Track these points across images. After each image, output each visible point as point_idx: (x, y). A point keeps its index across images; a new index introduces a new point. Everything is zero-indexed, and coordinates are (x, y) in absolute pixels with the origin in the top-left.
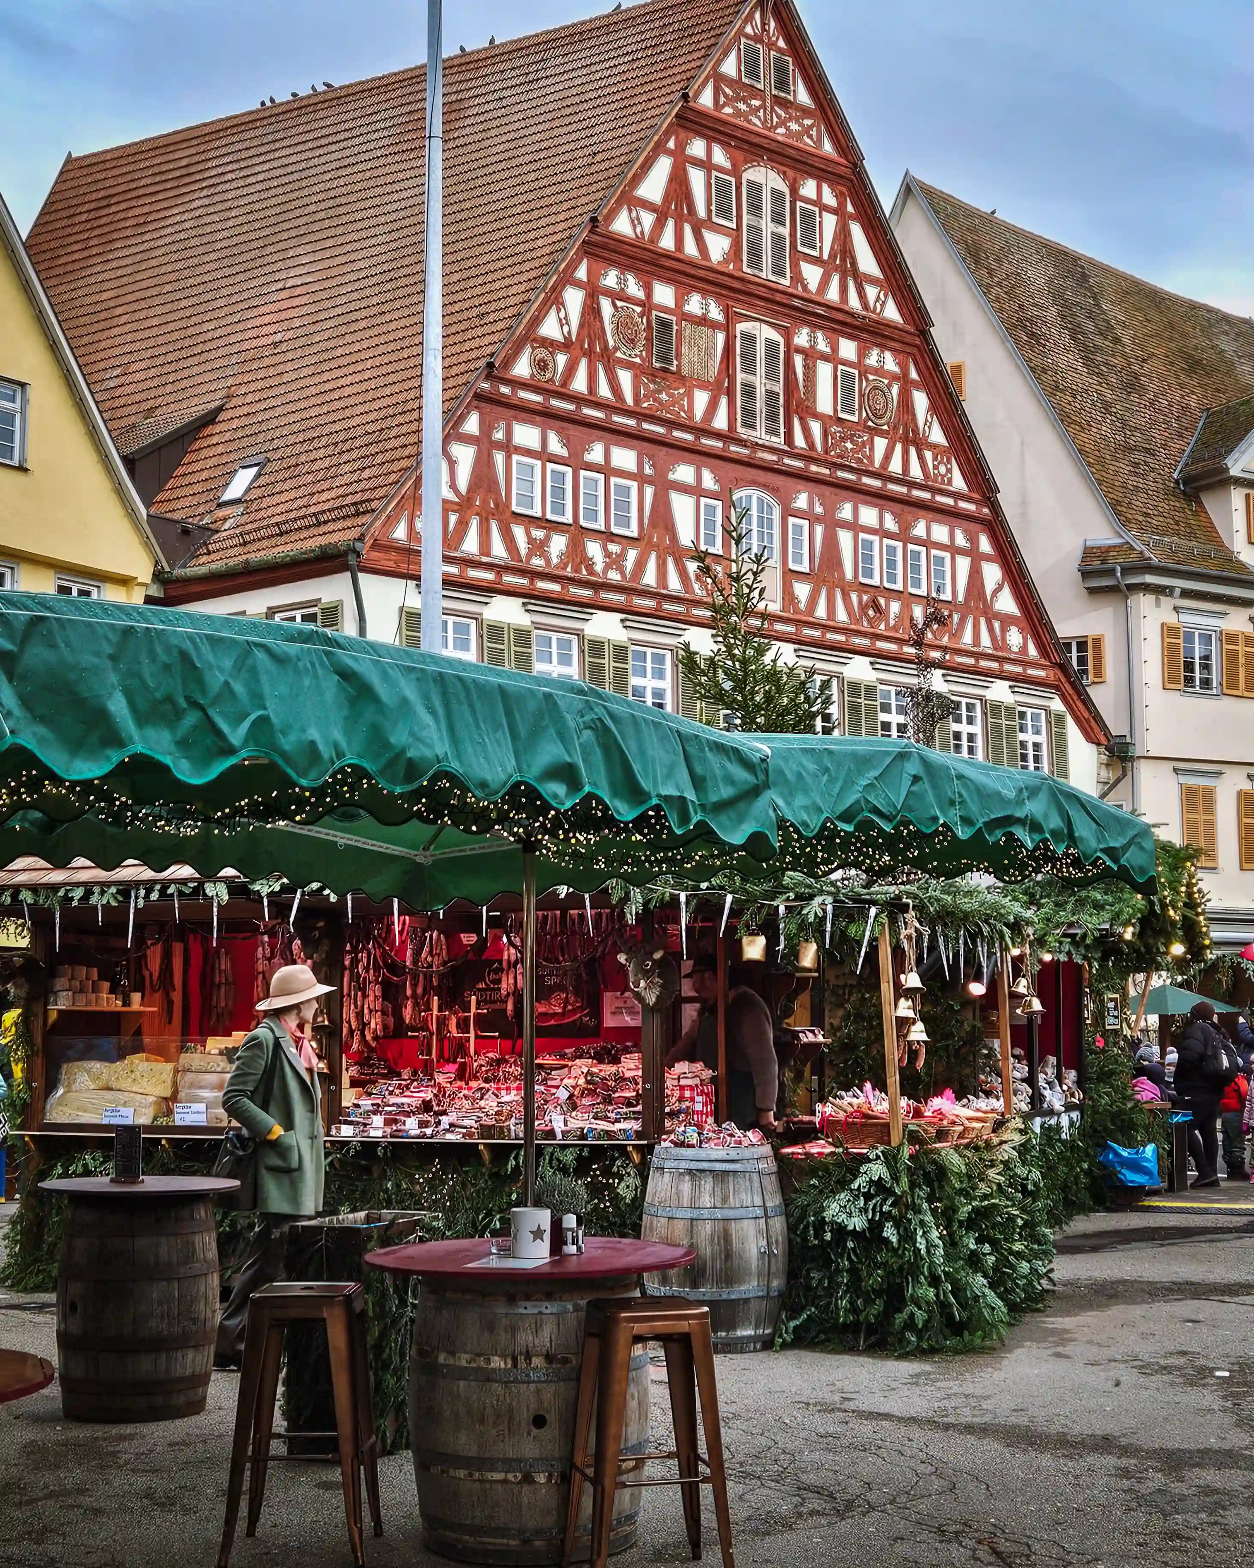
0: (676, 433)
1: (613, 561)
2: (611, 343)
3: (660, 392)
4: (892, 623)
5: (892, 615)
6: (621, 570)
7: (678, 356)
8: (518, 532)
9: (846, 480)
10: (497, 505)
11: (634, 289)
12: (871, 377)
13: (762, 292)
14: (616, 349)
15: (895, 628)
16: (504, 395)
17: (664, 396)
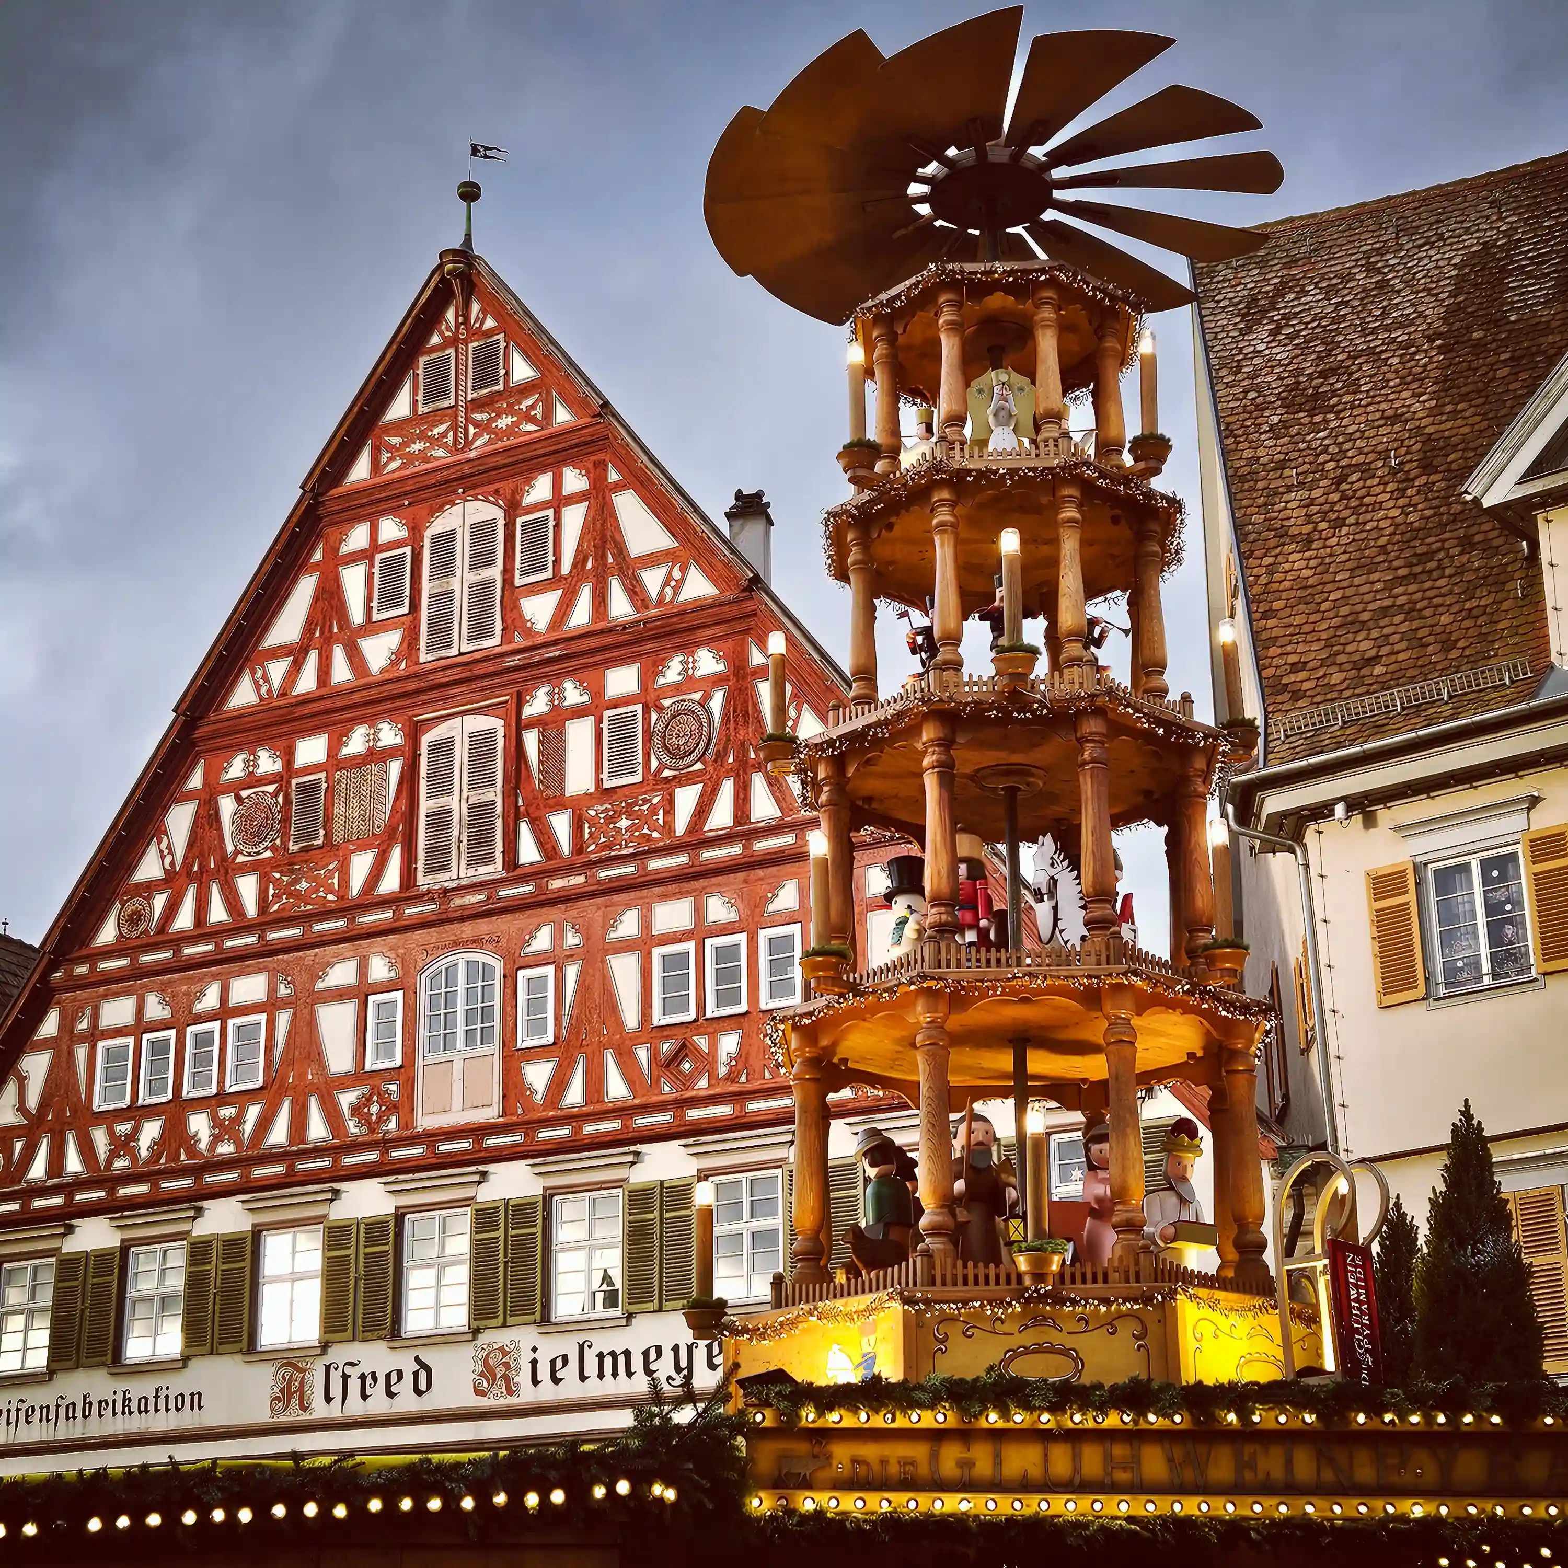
0: (317, 927)
1: (223, 1131)
2: (230, 848)
3: (296, 881)
4: (723, 1071)
5: (723, 1058)
6: (237, 1140)
7: (328, 820)
8: (100, 1137)
9: (618, 878)
10: (74, 1112)
11: (268, 763)
12: (666, 703)
13: (453, 675)
14: (237, 853)
15: (732, 1077)
16: (82, 976)
17: (303, 885)
